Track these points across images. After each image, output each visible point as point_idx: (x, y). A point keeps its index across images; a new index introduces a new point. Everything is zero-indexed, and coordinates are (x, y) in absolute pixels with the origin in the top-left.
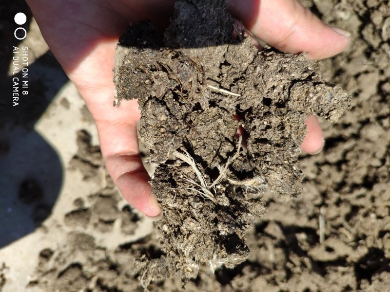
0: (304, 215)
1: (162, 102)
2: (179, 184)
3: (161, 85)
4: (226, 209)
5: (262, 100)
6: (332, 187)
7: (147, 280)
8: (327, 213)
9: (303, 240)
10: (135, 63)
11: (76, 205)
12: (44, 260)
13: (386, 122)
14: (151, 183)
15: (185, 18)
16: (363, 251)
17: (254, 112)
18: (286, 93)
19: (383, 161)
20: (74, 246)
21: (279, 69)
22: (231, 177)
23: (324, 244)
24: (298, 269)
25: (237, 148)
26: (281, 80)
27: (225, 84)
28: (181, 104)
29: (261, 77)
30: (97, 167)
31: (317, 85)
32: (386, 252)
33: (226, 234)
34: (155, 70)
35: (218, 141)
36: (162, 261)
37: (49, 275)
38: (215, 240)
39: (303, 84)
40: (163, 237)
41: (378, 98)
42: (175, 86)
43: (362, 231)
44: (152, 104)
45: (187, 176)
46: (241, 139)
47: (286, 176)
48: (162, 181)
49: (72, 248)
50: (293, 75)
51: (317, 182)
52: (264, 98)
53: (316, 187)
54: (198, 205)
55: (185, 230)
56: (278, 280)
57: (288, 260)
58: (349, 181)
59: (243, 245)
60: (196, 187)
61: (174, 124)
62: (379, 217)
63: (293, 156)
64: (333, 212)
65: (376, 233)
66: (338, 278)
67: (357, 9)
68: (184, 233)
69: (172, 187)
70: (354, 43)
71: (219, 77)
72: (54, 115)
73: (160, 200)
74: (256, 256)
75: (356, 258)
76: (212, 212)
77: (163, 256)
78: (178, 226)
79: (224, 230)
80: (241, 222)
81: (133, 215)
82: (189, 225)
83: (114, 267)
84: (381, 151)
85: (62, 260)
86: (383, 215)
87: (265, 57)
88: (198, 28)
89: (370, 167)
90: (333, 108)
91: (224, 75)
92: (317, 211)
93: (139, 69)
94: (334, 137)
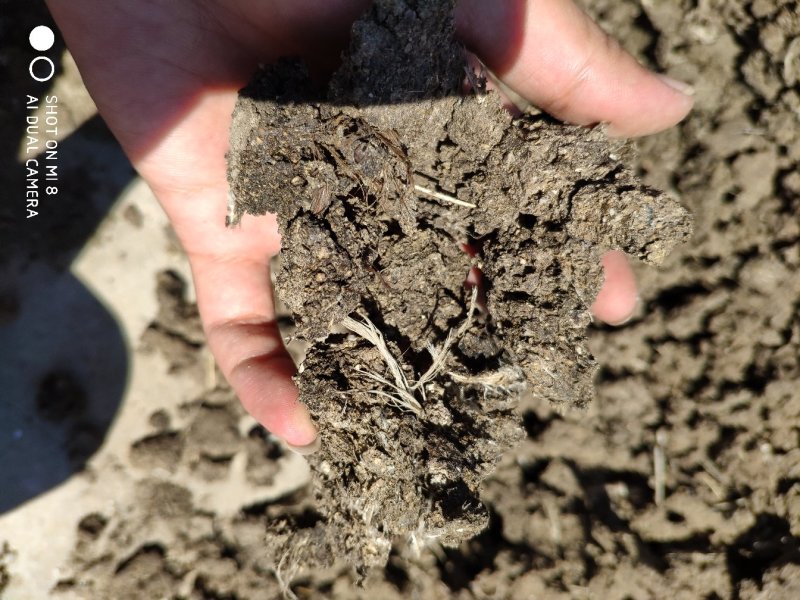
0: (624, 446)
1: (320, 221)
2: (353, 382)
3: (322, 189)
4: (445, 432)
5: (516, 216)
6: (680, 388)
7: (288, 571)
8: (670, 441)
9: (620, 497)
10: (271, 143)
11: (154, 425)
12: (87, 538)
13: (791, 254)
14: (297, 380)
15: (371, 53)
16: (744, 521)
17: (502, 240)
18: (563, 206)
19: (786, 335)
20: (150, 507)
21: (553, 157)
22: (455, 369)
23: (665, 507)
24: (609, 558)
25: (468, 311)
26: (555, 180)
27: (447, 183)
28: (359, 227)
29: (516, 175)
30: (197, 346)
31: (624, 192)
32: (793, 522)
33: (444, 481)
34: (312, 158)
35: (431, 296)
36: (318, 532)
37: (98, 567)
38: (423, 492)
39: (597, 189)
40: (320, 486)
41: (776, 204)
42: (350, 188)
43: (742, 480)
44: (302, 227)
45: (369, 366)
46: (475, 291)
47: (562, 366)
48: (320, 377)
49: (145, 512)
50: (577, 170)
51: (649, 379)
52: (520, 214)
53: (647, 388)
54: (389, 424)
55: (365, 472)
56: (567, 581)
57: (589, 538)
58: (717, 376)
59: (475, 502)
60: (387, 389)
61: (343, 266)
62: (779, 451)
63: (576, 326)
64: (682, 439)
65: (772, 484)
66: (692, 576)
67: (732, 22)
68: (361, 479)
69: (338, 389)
70: (725, 91)
71: (435, 168)
72: (110, 239)
73: (315, 414)
74: (524, 530)
75: (731, 536)
76: (418, 438)
77: (320, 524)
78: (351, 464)
79: (439, 474)
80: (473, 457)
81: (270, 446)
82: (372, 462)
83: (229, 552)
84: (782, 315)
85: (123, 537)
86: (787, 446)
87: (527, 132)
88: (396, 73)
89: (759, 347)
90: (654, 237)
91: (444, 164)
92: (650, 437)
93: (279, 154)
94: (686, 284)
